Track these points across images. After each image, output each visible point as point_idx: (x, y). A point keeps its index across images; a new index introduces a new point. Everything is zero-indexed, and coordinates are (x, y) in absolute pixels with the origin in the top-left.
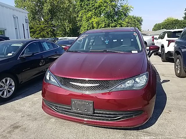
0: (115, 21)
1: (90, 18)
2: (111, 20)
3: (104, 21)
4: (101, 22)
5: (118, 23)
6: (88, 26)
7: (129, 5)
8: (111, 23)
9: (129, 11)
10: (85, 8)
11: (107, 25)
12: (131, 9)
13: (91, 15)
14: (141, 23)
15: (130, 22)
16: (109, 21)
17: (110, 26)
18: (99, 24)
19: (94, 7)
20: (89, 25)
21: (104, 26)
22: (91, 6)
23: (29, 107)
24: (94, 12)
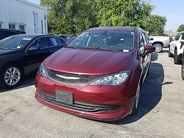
0: (135, 20)
1: (109, 16)
2: (130, 18)
3: (124, 19)
4: (120, 20)
5: (138, 22)
6: (107, 25)
7: (151, 4)
8: (130, 22)
9: (151, 10)
10: (105, 6)
11: (126, 24)
12: (153, 8)
13: (111, 13)
14: (164, 23)
15: (152, 22)
16: (129, 20)
17: (129, 25)
18: (118, 23)
19: (114, 5)
20: (108, 23)
21: (123, 24)
22: (112, 4)
23: (29, 95)
24: (114, 11)
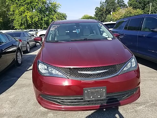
0: (47, 16)
1: (23, 12)
2: (43, 14)
3: (37, 15)
4: (34, 16)
5: (50, 18)
6: (22, 20)
7: (57, 3)
8: (44, 18)
9: (57, 8)
10: (16, 3)
11: (40, 19)
12: (59, 6)
13: (24, 10)
14: (66, 19)
15: (58, 18)
16: (42, 15)
17: (43, 20)
18: (33, 18)
19: (25, 2)
20: (23, 19)
21: (37, 19)
22: (23, 1)
24: (26, 7)
